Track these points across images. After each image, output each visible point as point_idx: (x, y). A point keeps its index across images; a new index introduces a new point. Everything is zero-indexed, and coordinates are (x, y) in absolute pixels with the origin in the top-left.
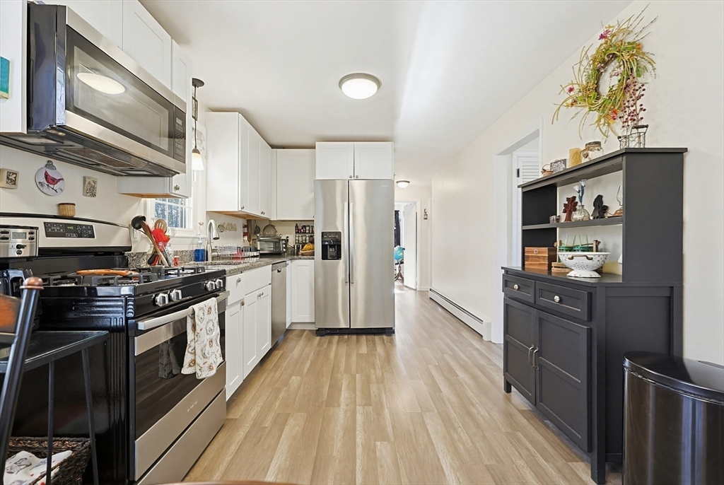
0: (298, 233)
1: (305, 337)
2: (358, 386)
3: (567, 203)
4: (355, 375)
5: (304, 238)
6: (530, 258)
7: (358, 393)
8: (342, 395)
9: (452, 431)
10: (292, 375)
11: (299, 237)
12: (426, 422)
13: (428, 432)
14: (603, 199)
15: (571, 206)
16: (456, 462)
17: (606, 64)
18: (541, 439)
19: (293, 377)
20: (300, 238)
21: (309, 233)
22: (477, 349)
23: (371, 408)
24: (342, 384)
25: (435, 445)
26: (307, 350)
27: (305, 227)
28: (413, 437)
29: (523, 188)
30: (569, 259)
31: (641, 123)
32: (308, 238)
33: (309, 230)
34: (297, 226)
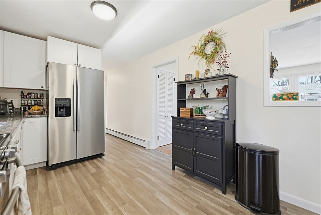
0: (23, 98)
1: (40, 173)
2: (109, 194)
3: (191, 91)
4: (101, 188)
5: (29, 102)
6: (182, 112)
7: (112, 199)
8: (104, 205)
9: (172, 197)
10: (52, 207)
11: (24, 101)
12: (159, 199)
13: (164, 204)
14: (206, 90)
15: (193, 92)
16: (186, 212)
17: (209, 42)
18: (199, 185)
19: (54, 209)
20: (26, 102)
21: (34, 98)
22: (147, 154)
23: (127, 205)
24: (97, 197)
25: (172, 209)
26: (50, 183)
27: (30, 94)
28: (161, 210)
29: (177, 83)
30: (209, 112)
31: (227, 66)
32: (33, 102)
33: (34, 96)
34: (22, 93)
